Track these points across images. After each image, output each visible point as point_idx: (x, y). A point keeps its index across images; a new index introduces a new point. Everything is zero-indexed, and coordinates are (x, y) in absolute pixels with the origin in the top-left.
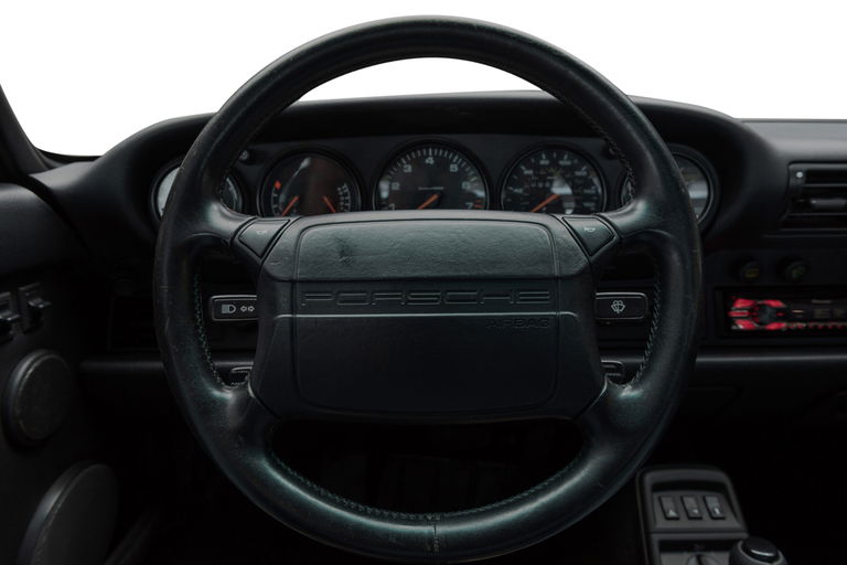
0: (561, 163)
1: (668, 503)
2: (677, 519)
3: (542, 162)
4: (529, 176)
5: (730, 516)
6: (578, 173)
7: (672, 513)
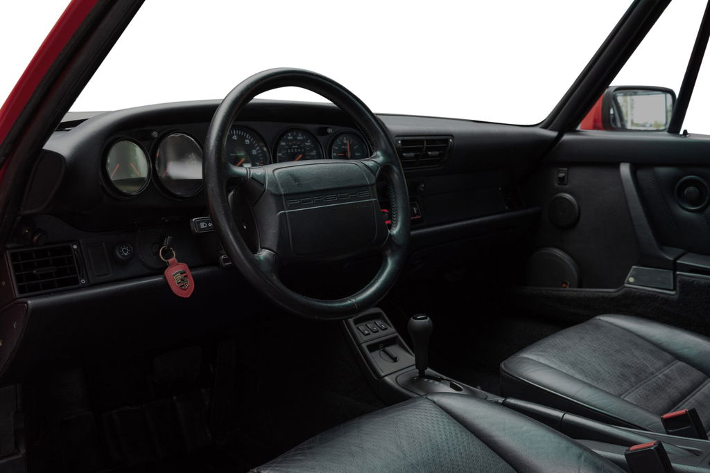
0: (298, 138)
1: (362, 328)
2: (369, 334)
3: (289, 138)
4: (284, 146)
5: (389, 328)
6: (307, 144)
7: (367, 332)
